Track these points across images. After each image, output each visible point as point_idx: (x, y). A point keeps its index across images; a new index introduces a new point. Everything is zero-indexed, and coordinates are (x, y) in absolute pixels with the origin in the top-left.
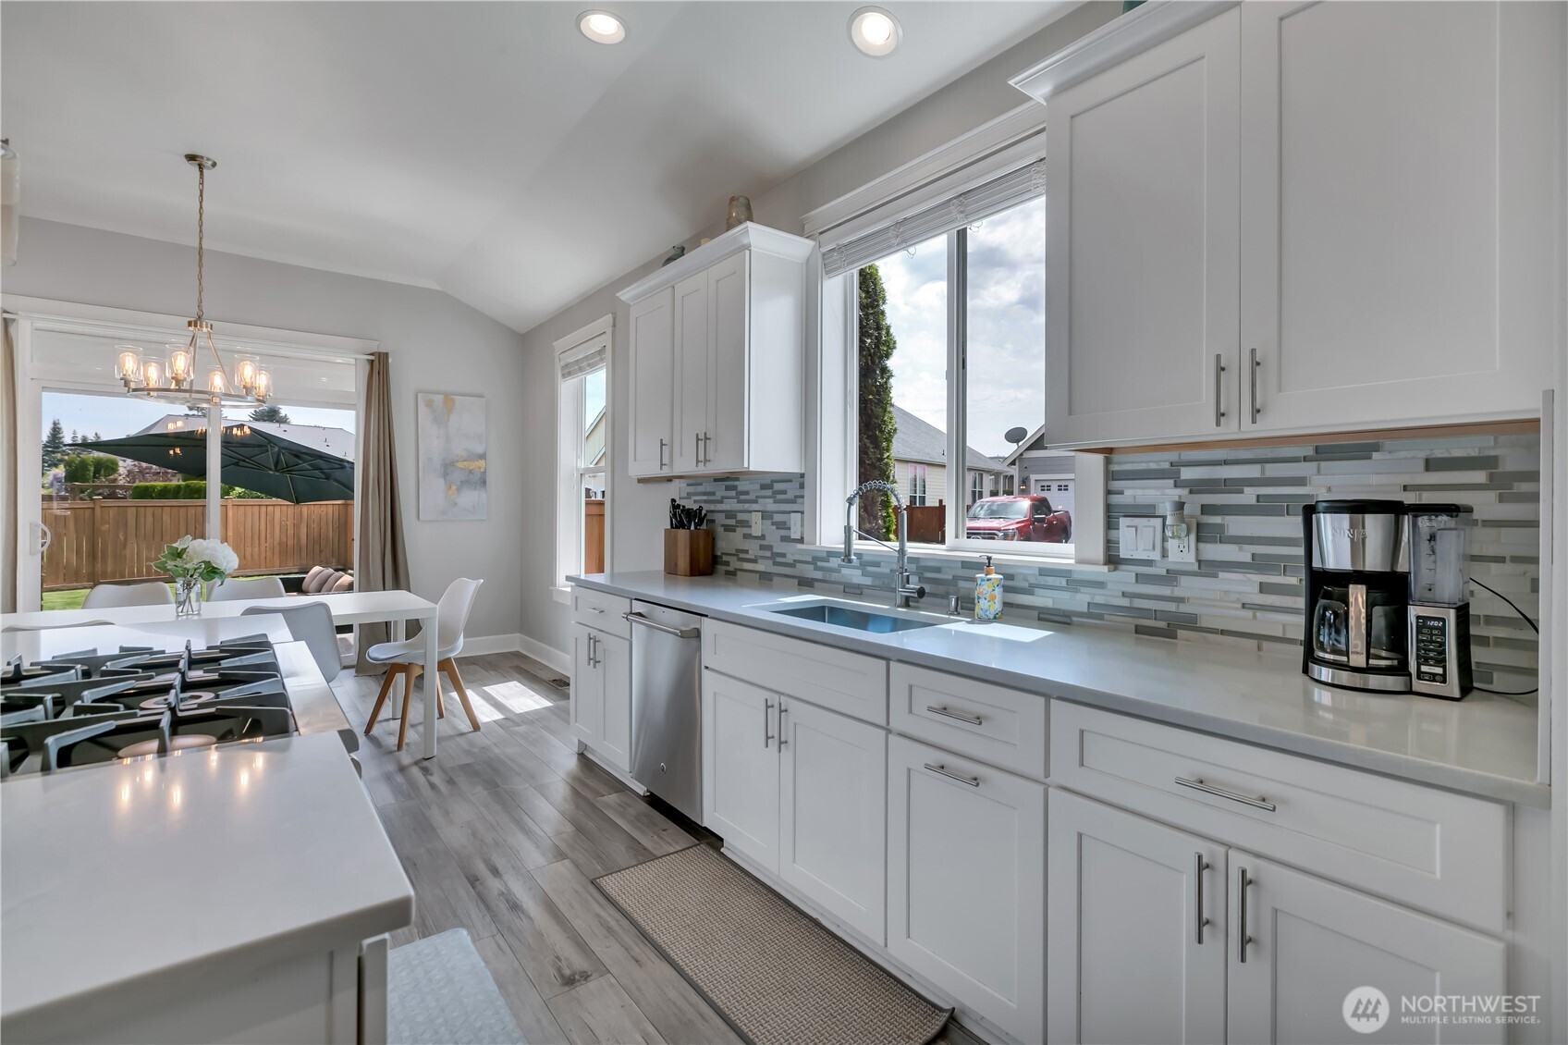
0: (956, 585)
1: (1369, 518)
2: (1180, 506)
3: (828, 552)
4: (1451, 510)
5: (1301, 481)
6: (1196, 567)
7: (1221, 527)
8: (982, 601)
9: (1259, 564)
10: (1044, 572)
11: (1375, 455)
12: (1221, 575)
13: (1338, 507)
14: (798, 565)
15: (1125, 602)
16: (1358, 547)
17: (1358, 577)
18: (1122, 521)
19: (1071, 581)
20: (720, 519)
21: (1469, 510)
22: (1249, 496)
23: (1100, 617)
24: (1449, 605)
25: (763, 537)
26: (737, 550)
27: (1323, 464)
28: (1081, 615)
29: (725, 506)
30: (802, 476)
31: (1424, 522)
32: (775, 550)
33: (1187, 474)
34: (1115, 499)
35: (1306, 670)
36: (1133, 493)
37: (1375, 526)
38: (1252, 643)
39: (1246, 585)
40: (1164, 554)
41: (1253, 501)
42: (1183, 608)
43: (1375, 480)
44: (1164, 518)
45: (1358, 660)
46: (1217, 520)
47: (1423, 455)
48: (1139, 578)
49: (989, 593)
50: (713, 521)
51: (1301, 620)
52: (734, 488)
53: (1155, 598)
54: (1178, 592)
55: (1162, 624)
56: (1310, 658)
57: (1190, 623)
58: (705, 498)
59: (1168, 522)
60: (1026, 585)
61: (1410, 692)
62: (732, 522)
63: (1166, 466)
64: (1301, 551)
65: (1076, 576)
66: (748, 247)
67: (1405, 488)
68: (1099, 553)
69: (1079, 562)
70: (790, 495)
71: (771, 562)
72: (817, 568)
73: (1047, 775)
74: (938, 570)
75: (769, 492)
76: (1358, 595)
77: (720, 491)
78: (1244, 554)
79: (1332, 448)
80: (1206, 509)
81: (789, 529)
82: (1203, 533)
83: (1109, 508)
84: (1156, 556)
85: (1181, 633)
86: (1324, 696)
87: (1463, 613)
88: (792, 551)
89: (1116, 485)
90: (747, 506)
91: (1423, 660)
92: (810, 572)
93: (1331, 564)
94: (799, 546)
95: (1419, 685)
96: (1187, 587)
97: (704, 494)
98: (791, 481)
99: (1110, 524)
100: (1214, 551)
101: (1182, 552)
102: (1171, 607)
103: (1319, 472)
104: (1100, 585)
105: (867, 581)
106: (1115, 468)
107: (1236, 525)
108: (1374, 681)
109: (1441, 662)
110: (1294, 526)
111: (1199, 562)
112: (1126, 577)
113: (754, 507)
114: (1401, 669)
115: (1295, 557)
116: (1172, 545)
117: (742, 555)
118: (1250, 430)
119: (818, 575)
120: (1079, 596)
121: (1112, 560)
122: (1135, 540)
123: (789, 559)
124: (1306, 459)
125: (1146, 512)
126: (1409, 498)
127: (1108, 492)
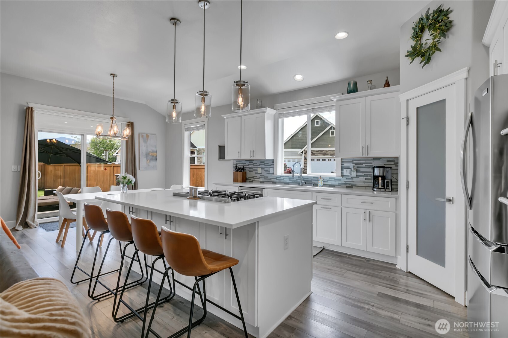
0: (312, 181)
1: (381, 168)
2: (354, 167)
3: (280, 176)
4: (390, 167)
5: (371, 163)
6: (356, 176)
7: (360, 170)
8: (320, 183)
9: (365, 176)
10: (330, 178)
11: (381, 160)
12: (360, 177)
13: (377, 167)
14: (272, 179)
15: (344, 183)
16: (379, 172)
17: (380, 176)
18: (344, 169)
19: (335, 179)
20: (247, 170)
21: (392, 167)
22: (364, 165)
23: (340, 185)
24: (390, 179)
25: (261, 173)
26: (253, 176)
27: (374, 161)
28: (336, 185)
29: (250, 166)
30: (273, 160)
31: (387, 169)
32: (265, 176)
33: (354, 162)
34: (343, 166)
35: (373, 190)
36: (346, 165)
37: (381, 169)
38: (364, 187)
39: (363, 179)
40: (351, 175)
41: (364, 166)
42: (354, 183)
43: (381, 163)
44: (351, 169)
45: (380, 187)
46: (359, 169)
47: (386, 160)
48: (347, 179)
49: (321, 182)
50: (246, 170)
51: (372, 184)
52: (253, 162)
53: (349, 182)
54: (353, 180)
55: (350, 186)
56: (373, 188)
57: (355, 185)
58: (243, 164)
59: (352, 169)
60: (326, 181)
61: (385, 191)
62: (252, 170)
63: (351, 160)
64: (372, 174)
65: (336, 179)
66: (266, 112)
67: (384, 164)
68: (340, 175)
69: (336, 176)
70: (269, 164)
71: (264, 179)
72: (277, 180)
73: (342, 206)
74: (308, 179)
75: (263, 163)
76: (380, 179)
77: (248, 163)
78: (363, 174)
79: (375, 159)
80: (358, 167)
81: (269, 171)
82: (357, 171)
83: (342, 167)
84: (350, 175)
85: (353, 187)
86: (376, 192)
87: (391, 180)
88: (270, 176)
89: (343, 163)
90: (256, 166)
91: (387, 187)
92: (275, 180)
93: (376, 175)
94: (273, 175)
95: (386, 190)
96: (355, 179)
97: (242, 163)
98: (270, 161)
99: (342, 170)
100: (359, 174)
101: (354, 174)
102: (352, 183)
103: (373, 162)
104: (340, 180)
105: (291, 182)
106: (343, 160)
107: (362, 170)
108: (382, 190)
109: (389, 187)
110: (371, 170)
111: (356, 175)
112: (345, 178)
113: (259, 166)
114: (384, 188)
115: (371, 174)
116: (352, 173)
117: (254, 177)
118: (367, 156)
119: (278, 181)
120: (336, 182)
121: (342, 176)
122: (346, 172)
123: (269, 178)
124: (372, 160)
125: (348, 168)
126: (385, 166)
127: (342, 164)
